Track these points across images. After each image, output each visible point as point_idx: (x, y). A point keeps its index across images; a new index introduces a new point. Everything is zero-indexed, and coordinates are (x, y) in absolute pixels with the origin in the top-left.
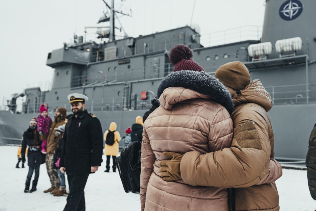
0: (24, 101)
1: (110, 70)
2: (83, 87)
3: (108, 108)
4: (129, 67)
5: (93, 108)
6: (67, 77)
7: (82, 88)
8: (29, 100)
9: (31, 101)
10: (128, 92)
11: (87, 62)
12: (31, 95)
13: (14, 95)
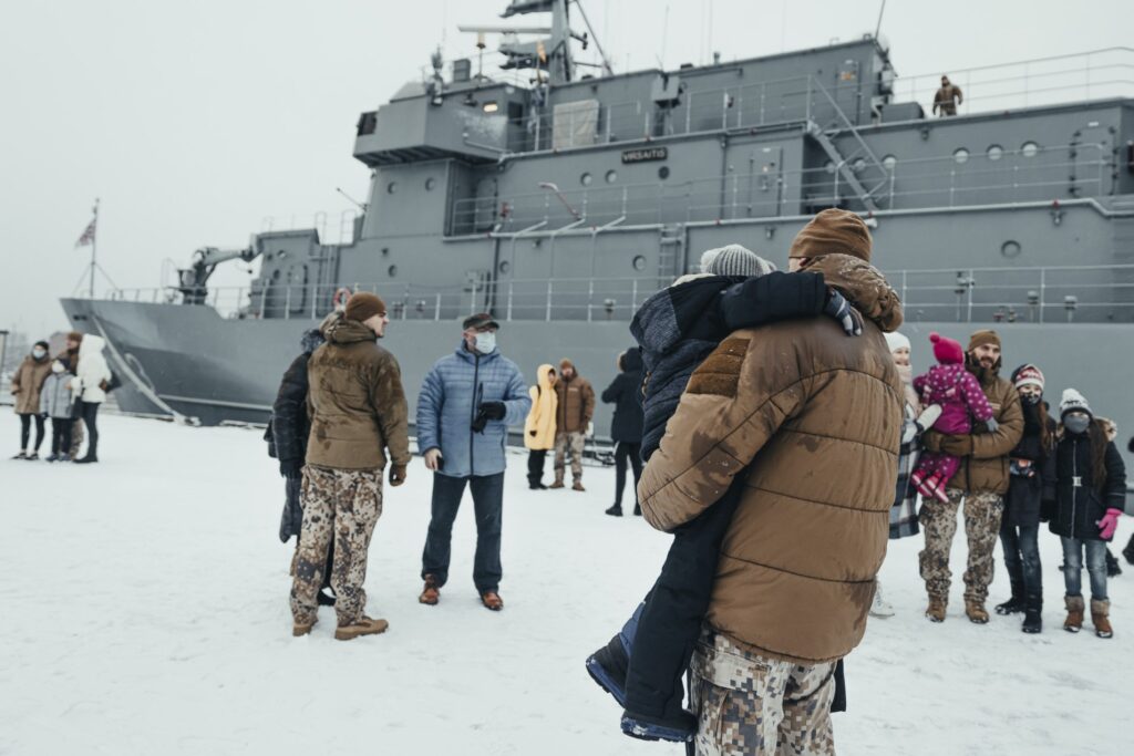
0: (256, 275)
1: (588, 180)
2: (493, 234)
3: (609, 311)
4: (664, 173)
5: (552, 310)
6: (431, 199)
7: (490, 238)
8: (277, 274)
9: (283, 276)
10: (676, 258)
11: (500, 150)
12: (283, 255)
13: (202, 253)
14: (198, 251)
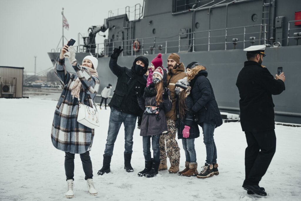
3: (235, 44)
5: (210, 45)
7: (190, 11)
8: (113, 36)
9: (116, 37)
10: (270, 14)
12: (115, 28)
13: (91, 29)
14: (90, 28)
